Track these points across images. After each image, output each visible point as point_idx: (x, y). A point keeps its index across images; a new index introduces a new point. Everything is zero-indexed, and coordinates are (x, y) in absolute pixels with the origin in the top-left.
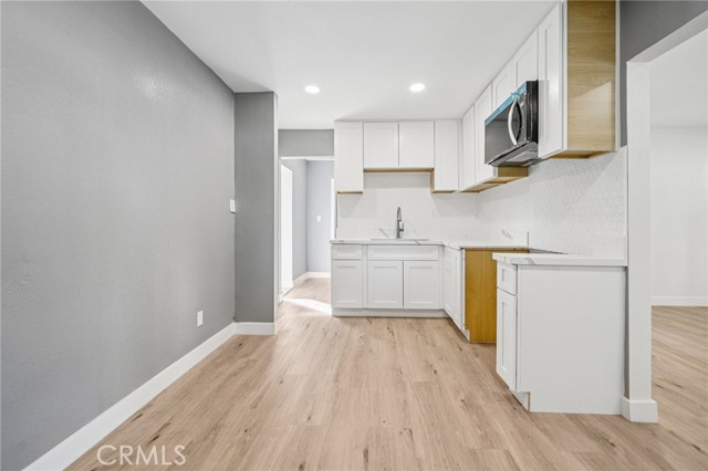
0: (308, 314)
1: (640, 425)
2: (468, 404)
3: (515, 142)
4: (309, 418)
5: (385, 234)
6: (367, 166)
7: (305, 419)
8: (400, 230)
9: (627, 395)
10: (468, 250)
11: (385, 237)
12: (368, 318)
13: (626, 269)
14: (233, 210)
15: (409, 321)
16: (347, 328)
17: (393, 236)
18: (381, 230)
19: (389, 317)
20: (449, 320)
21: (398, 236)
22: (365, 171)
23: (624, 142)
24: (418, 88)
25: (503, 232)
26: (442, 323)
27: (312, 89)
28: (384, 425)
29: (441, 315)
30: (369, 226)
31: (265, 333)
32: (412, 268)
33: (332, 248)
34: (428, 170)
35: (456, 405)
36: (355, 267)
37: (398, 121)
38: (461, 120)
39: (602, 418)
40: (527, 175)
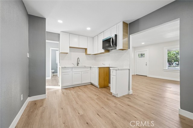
0: (52, 90)
1: (131, 94)
2: (108, 99)
3: (112, 46)
4: (79, 113)
5: (74, 65)
6: (71, 46)
7: (78, 114)
8: (78, 64)
9: (129, 90)
10: (99, 68)
11: (74, 66)
12: (72, 87)
13: (129, 69)
14: (28, 57)
15: (83, 86)
16: (69, 91)
17: (76, 65)
18: (73, 64)
19: (79, 86)
20: (92, 84)
21: (78, 65)
22: (70, 47)
23: (129, 48)
24: (89, 29)
25: (103, 64)
26: (91, 85)
27: (60, 21)
28: (97, 108)
29: (90, 84)
30: (70, 62)
31: (42, 98)
32: (84, 73)
33: (62, 69)
34: (85, 49)
35: (107, 100)
36: (69, 74)
37: (79, 35)
38: (93, 38)
39: (127, 95)
40: (109, 52)
